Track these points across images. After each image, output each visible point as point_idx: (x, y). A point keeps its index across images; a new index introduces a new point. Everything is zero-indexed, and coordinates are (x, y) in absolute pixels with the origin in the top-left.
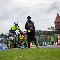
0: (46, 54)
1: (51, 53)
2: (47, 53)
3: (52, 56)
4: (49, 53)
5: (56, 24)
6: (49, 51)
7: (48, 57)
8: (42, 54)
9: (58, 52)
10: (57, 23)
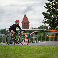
0: (14, 50)
1: (19, 50)
2: (16, 49)
3: (20, 52)
4: (17, 50)
5: (23, 25)
6: (17, 48)
7: (16, 53)
8: (10, 50)
9: (26, 49)
10: (24, 23)
